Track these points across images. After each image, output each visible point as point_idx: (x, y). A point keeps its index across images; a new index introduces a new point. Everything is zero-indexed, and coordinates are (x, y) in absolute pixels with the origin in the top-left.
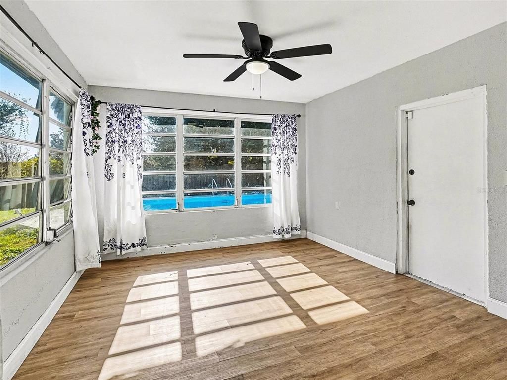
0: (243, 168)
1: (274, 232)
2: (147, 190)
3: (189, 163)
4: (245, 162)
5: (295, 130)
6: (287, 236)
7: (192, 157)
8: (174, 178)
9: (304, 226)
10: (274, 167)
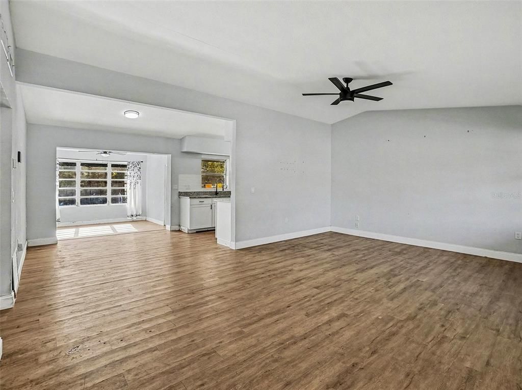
0: (112, 186)
1: (128, 216)
2: (61, 196)
3: (83, 184)
4: (113, 183)
5: (140, 168)
6: (135, 218)
7: (84, 181)
8: (75, 191)
9: (144, 213)
10: (128, 185)
